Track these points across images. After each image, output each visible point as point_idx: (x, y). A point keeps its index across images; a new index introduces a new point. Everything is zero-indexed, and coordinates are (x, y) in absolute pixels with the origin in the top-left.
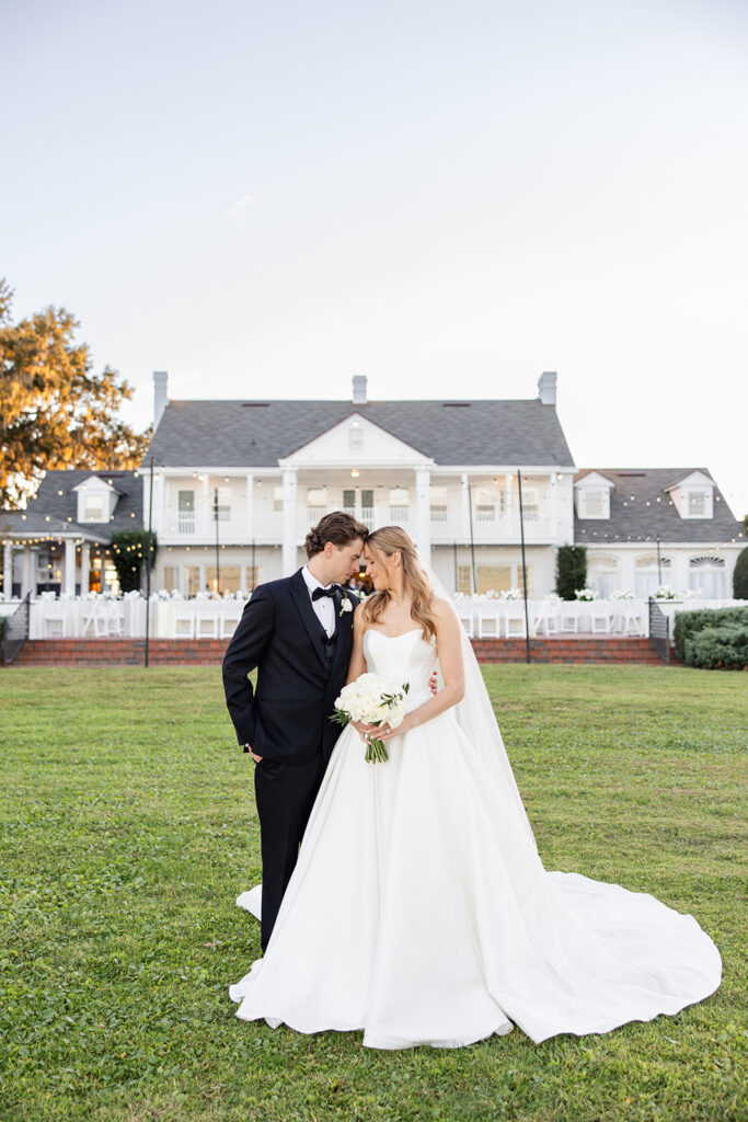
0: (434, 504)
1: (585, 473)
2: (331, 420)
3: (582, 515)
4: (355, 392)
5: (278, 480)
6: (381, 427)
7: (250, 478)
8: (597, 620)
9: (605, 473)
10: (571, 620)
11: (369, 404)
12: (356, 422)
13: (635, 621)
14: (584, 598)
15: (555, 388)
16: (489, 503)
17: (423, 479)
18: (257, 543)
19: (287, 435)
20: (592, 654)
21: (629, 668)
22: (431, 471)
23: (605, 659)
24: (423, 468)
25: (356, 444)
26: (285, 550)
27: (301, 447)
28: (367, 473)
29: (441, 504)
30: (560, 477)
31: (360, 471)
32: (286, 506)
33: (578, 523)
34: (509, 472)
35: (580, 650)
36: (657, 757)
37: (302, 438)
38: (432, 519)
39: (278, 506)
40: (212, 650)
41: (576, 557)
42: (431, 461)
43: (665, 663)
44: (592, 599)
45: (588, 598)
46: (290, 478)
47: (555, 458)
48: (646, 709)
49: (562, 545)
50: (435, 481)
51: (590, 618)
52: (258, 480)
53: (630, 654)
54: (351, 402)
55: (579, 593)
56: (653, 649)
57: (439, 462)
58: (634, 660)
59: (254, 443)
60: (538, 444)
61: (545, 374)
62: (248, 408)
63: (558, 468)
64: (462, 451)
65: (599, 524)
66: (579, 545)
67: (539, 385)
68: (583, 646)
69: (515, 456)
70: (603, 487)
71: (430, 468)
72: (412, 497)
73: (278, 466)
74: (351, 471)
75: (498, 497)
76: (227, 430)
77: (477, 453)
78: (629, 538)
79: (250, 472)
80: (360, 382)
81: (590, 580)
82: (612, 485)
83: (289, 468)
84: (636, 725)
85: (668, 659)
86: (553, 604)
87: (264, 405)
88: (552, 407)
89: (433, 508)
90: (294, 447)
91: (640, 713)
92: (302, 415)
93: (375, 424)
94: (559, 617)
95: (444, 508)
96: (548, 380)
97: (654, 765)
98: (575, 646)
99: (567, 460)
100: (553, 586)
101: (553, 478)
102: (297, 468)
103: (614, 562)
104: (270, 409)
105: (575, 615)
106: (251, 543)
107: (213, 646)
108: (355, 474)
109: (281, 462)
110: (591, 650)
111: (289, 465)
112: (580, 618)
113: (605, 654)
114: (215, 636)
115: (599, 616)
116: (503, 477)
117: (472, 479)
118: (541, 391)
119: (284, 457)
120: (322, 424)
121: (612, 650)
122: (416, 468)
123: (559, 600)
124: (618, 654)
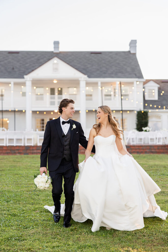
0: (87, 93)
1: (148, 81)
2: (45, 59)
3: (147, 98)
4: (55, 48)
5: (24, 84)
6: (65, 62)
7: (12, 83)
8: (151, 139)
9: (156, 81)
10: (141, 139)
11: (60, 53)
12: (55, 60)
13: (164, 139)
14: (146, 131)
15: (136, 46)
16: (109, 94)
17: (83, 84)
18: (17, 110)
19: (27, 65)
20: (148, 151)
21: (161, 155)
22: (86, 81)
23: (153, 153)
24: (83, 79)
25: (56, 70)
26: (27, 112)
27: (33, 71)
28: (60, 81)
29: (90, 93)
30: (138, 83)
31: (57, 80)
32: (27, 94)
33: (145, 101)
34: (117, 81)
35: (143, 149)
36: (164, 178)
37: (33, 67)
38: (87, 100)
39: (24, 94)
40: (4, 150)
41: (144, 115)
42: (86, 76)
44: (149, 131)
45: (148, 130)
46: (29, 84)
47: (136, 75)
48: (164, 166)
49: (139, 110)
50: (88, 84)
51: (148, 138)
52: (15, 84)
53: (162, 151)
54: (53, 52)
55: (144, 129)
57: (89, 77)
58: (163, 153)
59: (13, 69)
60: (129, 69)
61: (132, 41)
62: (10, 54)
63: (137, 79)
64: (98, 72)
65: (153, 102)
66: (145, 110)
67: (130, 45)
68: (144, 148)
69: (120, 74)
70: (155, 87)
71: (85, 79)
72: (78, 91)
73: (23, 78)
74: (53, 80)
75: (113, 90)
76: (2, 63)
77: (105, 73)
78: (164, 107)
79: (12, 81)
80: (56, 44)
81: (150, 124)
82: (159, 86)
83: (28, 79)
84: (159, 170)
86: (133, 132)
87: (17, 53)
88: (135, 54)
89: (87, 95)
90: (30, 70)
91: (162, 167)
92: (33, 57)
93: (63, 61)
94: (136, 138)
95: (91, 95)
96: (133, 43)
97: (162, 180)
98: (141, 147)
99: (140, 76)
100: (135, 126)
101: (135, 83)
102: (31, 79)
103: (159, 117)
104: (19, 54)
105: (143, 137)
106: (13, 109)
107: (4, 148)
108: (55, 82)
109: (25, 76)
110: (148, 149)
111: (28, 78)
112: (144, 138)
113: (153, 151)
114: (4, 145)
115: (152, 137)
116: (115, 83)
117: (102, 83)
118: (131, 47)
119: (26, 75)
120: (41, 61)
121: (155, 149)
122: (80, 79)
123: (137, 132)
124: (157, 151)
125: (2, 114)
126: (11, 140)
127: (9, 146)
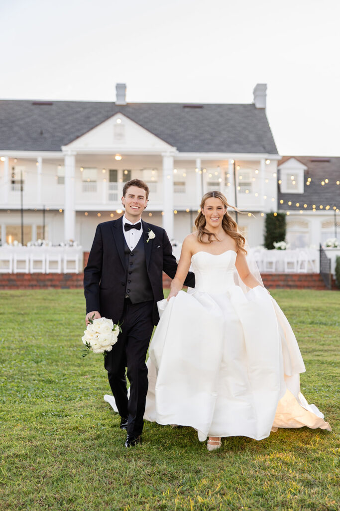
0: (177, 180)
1: (286, 159)
2: (100, 116)
3: (284, 190)
4: (117, 95)
5: (61, 162)
6: (137, 122)
7: (40, 160)
8: (288, 263)
9: (301, 160)
10: (271, 263)
11: (128, 105)
12: (119, 119)
13: (312, 263)
14: (280, 248)
15: (265, 96)
16: (215, 181)
17: (168, 163)
18: (47, 208)
19: (67, 127)
20: (281, 283)
21: (304, 291)
22: (174, 157)
23: (290, 287)
24: (168, 154)
25: (119, 136)
26: (67, 213)
27: (78, 137)
28: (128, 157)
29: (181, 180)
30: (268, 162)
31: (122, 155)
32: (67, 180)
33: (280, 195)
34: (230, 158)
35: (274, 281)
36: (302, 328)
37: (78, 130)
38: (175, 191)
39: (61, 180)
40: (26, 280)
41: (278, 220)
42: (174, 149)
43: (328, 289)
44: (285, 249)
45: (283, 248)
46: (70, 161)
47: (264, 148)
48: (305, 309)
49: (269, 211)
50: (177, 163)
51: (284, 262)
52: (45, 161)
53: (306, 284)
54: (114, 103)
55: (276, 245)
56: (322, 281)
57: (180, 150)
58: (308, 287)
59: (42, 133)
60: (252, 137)
61: (258, 85)
62: (37, 106)
63: (266, 156)
64: (197, 141)
65: (295, 197)
66: (281, 211)
67: (254, 93)
68: (275, 278)
69: (235, 146)
70: (299, 170)
71: (173, 154)
72: (160, 176)
73: (61, 150)
74: (114, 155)
75: (223, 176)
76: (21, 122)
77: (208, 144)
78: (314, 206)
79: (40, 155)
80: (121, 88)
81: (288, 236)
82: (305, 168)
83: (69, 153)
84: (296, 315)
85: (330, 286)
86: (258, 251)
87: (49, 104)
88: (263, 110)
89: (175, 184)
90: (72, 136)
91: (302, 310)
92: (77, 112)
93: (133, 120)
94: (262, 262)
95: (183, 184)
96: (260, 90)
97: (299, 330)
98: (270, 278)
99: (273, 150)
100: (262, 241)
101: (263, 162)
102: (75, 153)
103: (306, 224)
104: (53, 107)
105: (274, 260)
106: (41, 208)
107: (26, 277)
108: (118, 158)
109: (64, 148)
110: (281, 280)
111: (69, 151)
112: (277, 262)
113: (291, 283)
114: (26, 271)
115: (290, 260)
116: (225, 161)
117: (203, 162)
118: (255, 97)
119: (66, 144)
120: (93, 119)
121: (294, 281)
122: (163, 154)
123: (264, 250)
124: (298, 283)
125: (22, 217)
126: (37, 262)
127: (34, 274)
